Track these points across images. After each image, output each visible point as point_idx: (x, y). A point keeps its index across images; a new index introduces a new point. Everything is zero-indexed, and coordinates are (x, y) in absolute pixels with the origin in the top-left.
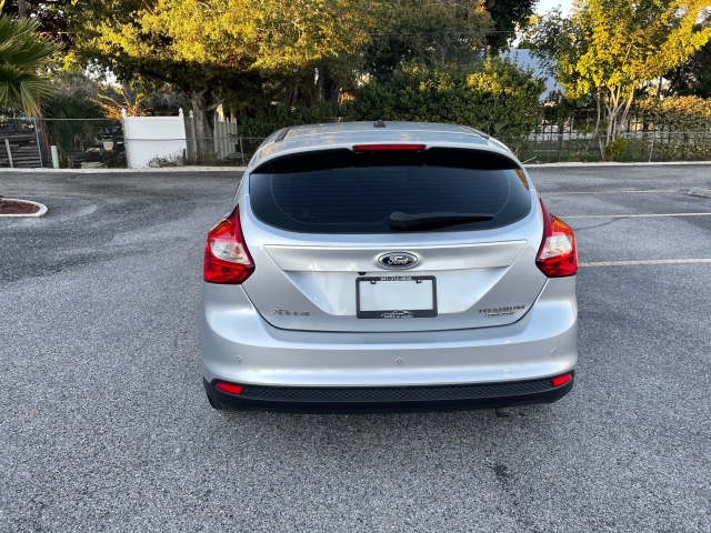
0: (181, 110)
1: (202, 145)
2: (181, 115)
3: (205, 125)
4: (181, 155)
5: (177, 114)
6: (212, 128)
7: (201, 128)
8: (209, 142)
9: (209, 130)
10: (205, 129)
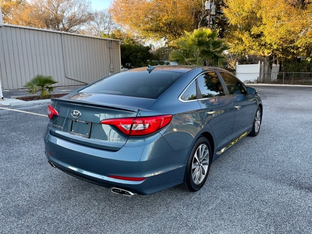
0: (259, 62)
1: (266, 76)
2: (259, 64)
3: (268, 67)
4: (257, 79)
5: (258, 63)
6: (271, 68)
7: (266, 69)
8: (269, 74)
9: (270, 69)
10: (268, 69)
